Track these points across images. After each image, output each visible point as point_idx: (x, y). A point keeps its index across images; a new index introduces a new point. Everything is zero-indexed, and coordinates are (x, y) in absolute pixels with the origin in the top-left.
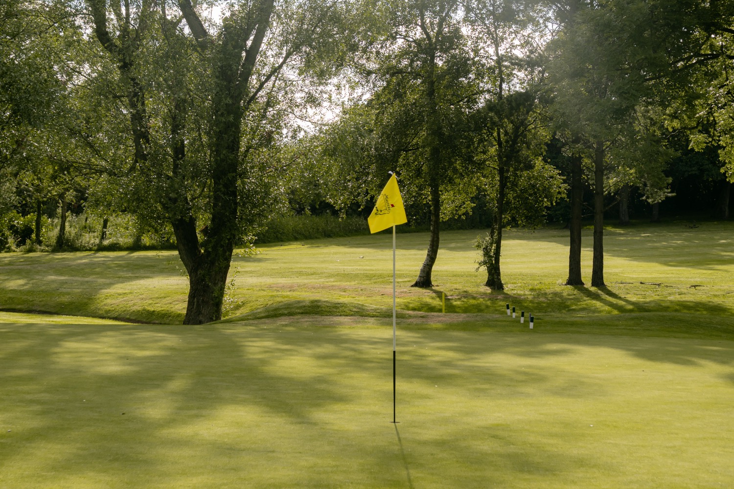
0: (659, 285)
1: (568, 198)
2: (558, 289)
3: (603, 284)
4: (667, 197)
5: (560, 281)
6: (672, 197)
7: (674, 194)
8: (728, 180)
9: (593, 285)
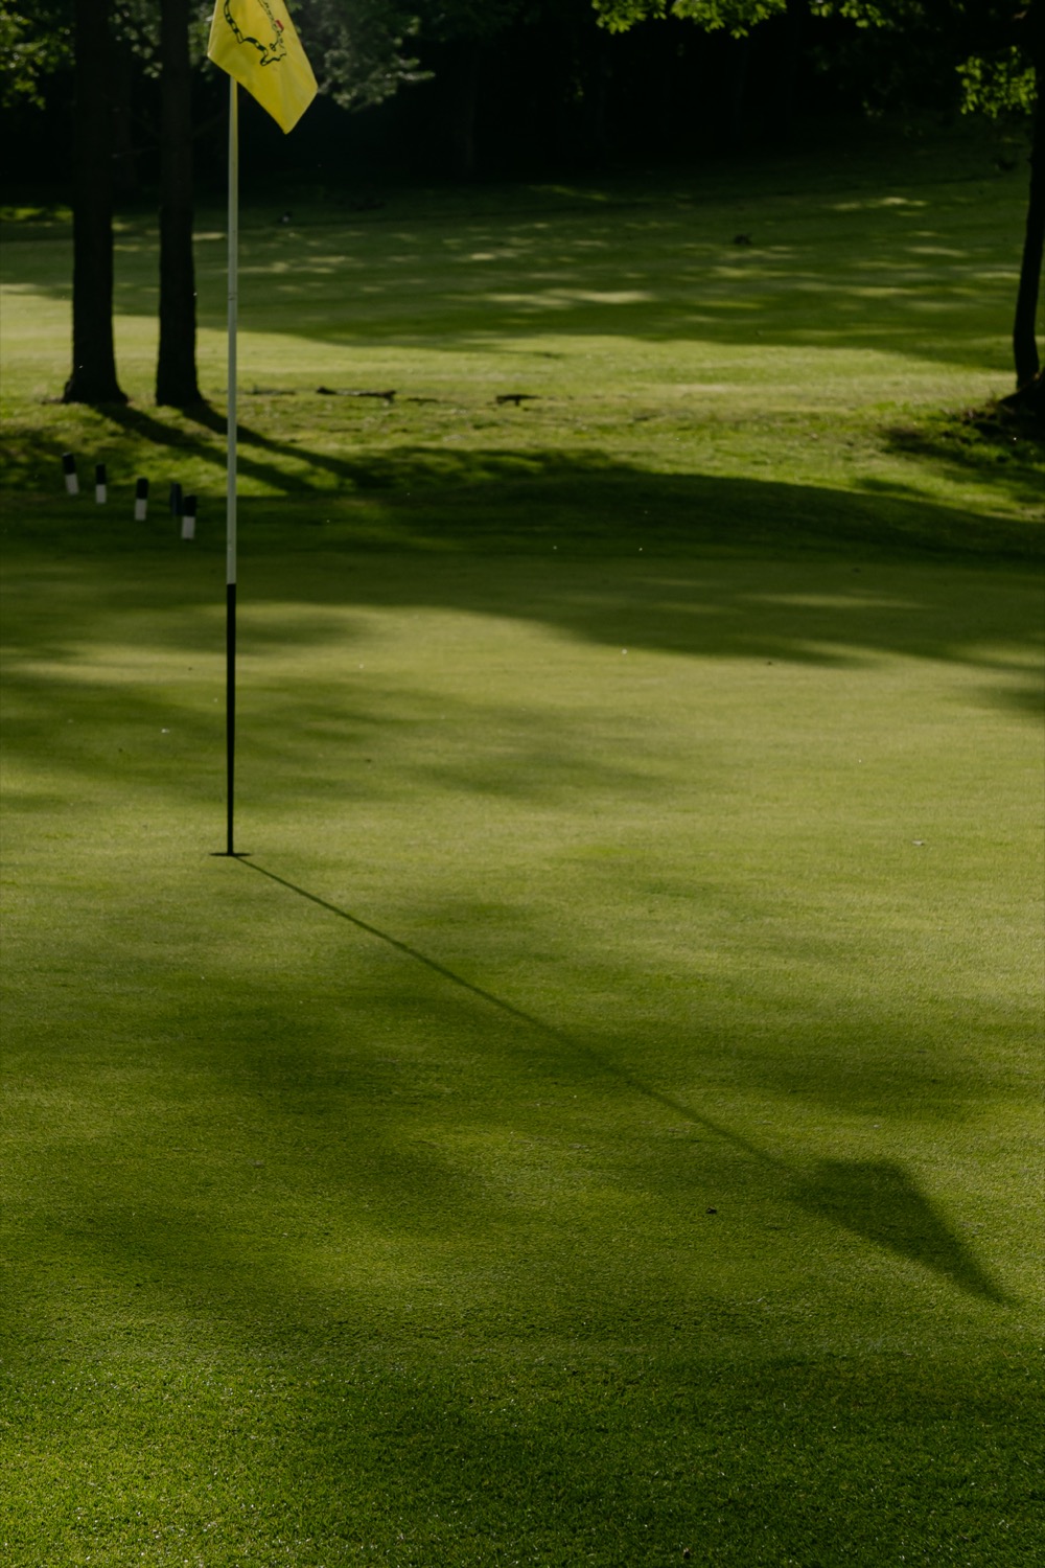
0: (389, 396)
1: (40, 92)
2: (36, 419)
3: (197, 396)
4: (403, 86)
5: (41, 388)
6: (422, 84)
7: (428, 75)
8: (600, 23)
9: (162, 398)
